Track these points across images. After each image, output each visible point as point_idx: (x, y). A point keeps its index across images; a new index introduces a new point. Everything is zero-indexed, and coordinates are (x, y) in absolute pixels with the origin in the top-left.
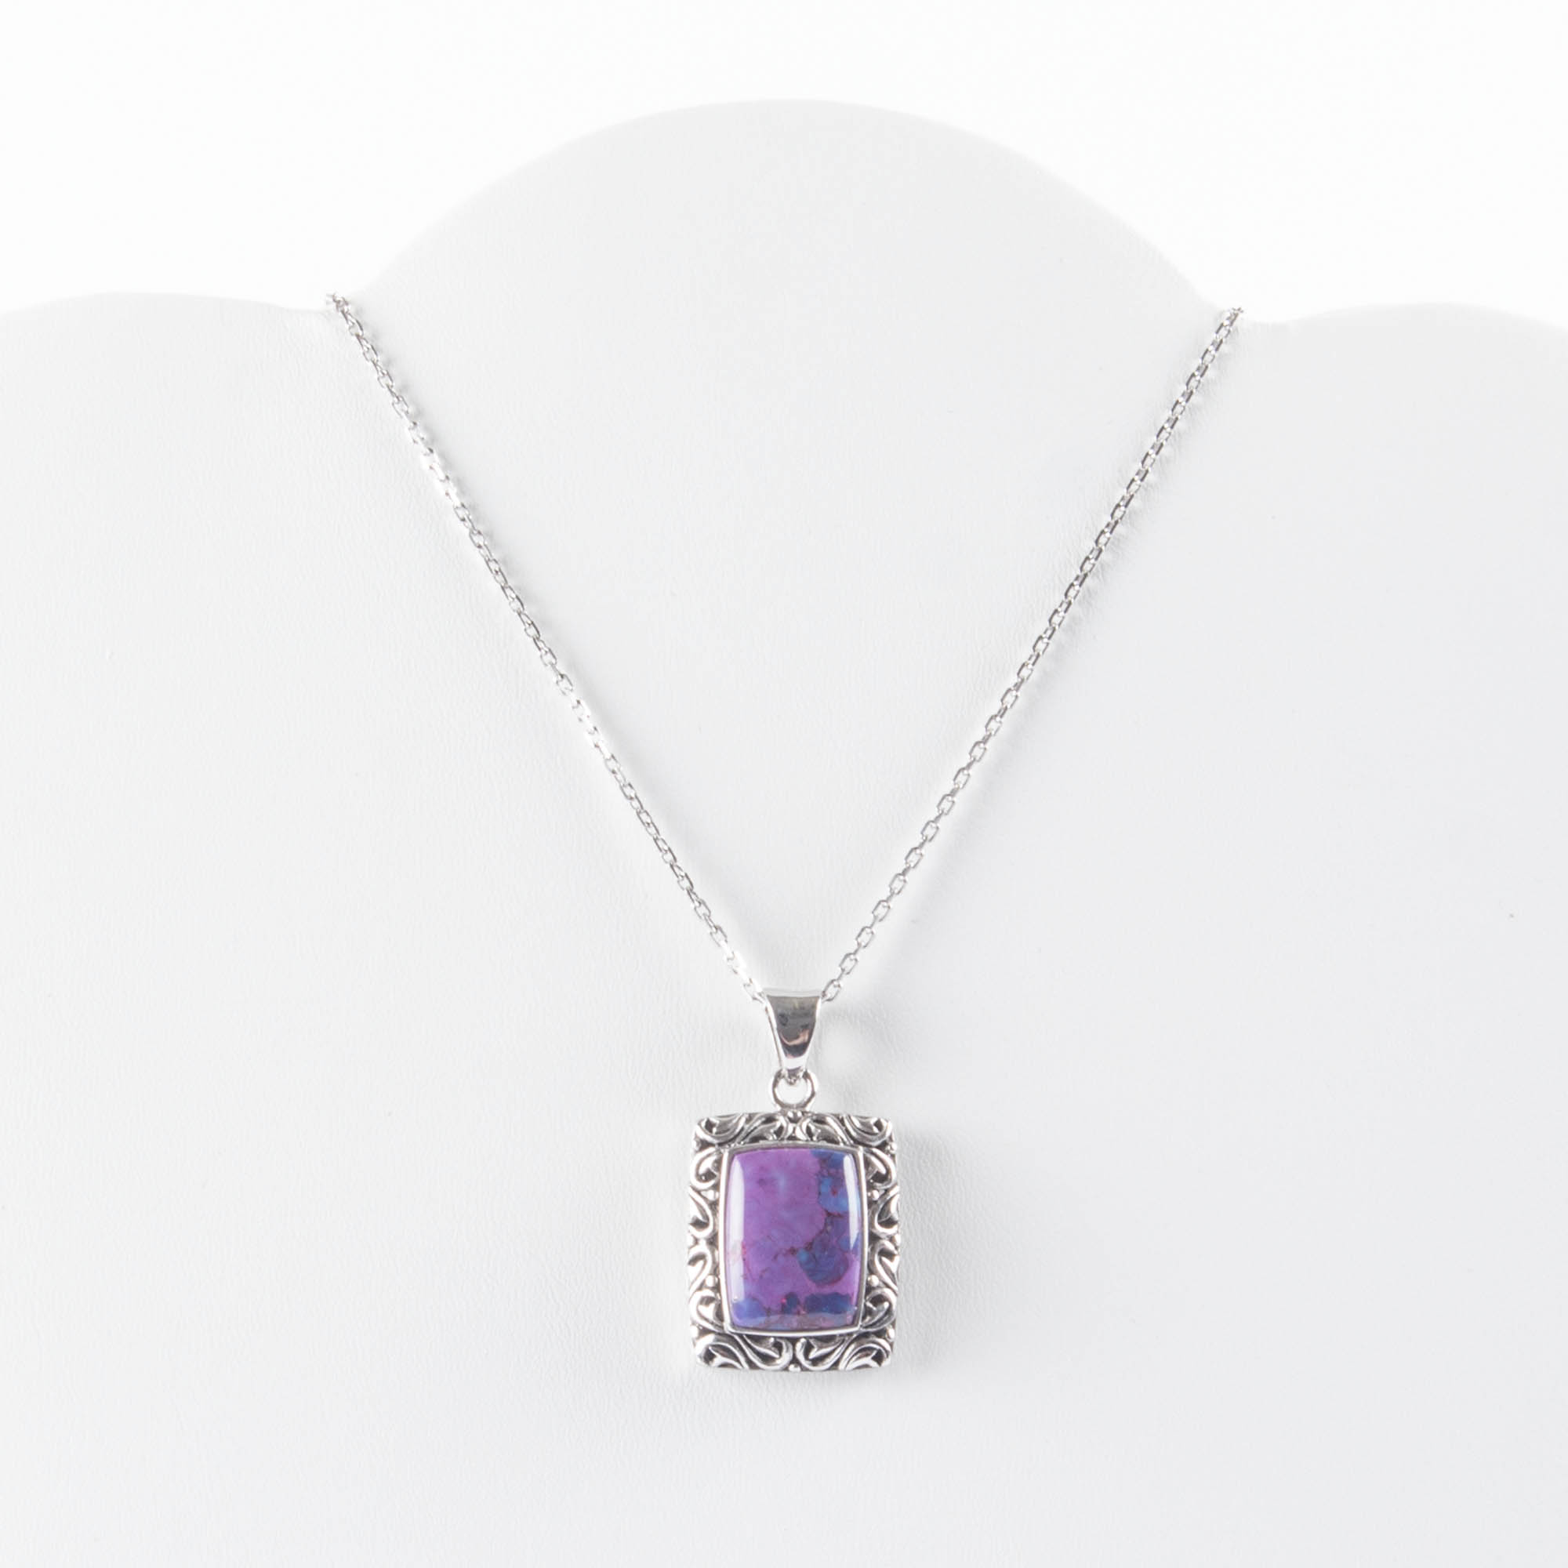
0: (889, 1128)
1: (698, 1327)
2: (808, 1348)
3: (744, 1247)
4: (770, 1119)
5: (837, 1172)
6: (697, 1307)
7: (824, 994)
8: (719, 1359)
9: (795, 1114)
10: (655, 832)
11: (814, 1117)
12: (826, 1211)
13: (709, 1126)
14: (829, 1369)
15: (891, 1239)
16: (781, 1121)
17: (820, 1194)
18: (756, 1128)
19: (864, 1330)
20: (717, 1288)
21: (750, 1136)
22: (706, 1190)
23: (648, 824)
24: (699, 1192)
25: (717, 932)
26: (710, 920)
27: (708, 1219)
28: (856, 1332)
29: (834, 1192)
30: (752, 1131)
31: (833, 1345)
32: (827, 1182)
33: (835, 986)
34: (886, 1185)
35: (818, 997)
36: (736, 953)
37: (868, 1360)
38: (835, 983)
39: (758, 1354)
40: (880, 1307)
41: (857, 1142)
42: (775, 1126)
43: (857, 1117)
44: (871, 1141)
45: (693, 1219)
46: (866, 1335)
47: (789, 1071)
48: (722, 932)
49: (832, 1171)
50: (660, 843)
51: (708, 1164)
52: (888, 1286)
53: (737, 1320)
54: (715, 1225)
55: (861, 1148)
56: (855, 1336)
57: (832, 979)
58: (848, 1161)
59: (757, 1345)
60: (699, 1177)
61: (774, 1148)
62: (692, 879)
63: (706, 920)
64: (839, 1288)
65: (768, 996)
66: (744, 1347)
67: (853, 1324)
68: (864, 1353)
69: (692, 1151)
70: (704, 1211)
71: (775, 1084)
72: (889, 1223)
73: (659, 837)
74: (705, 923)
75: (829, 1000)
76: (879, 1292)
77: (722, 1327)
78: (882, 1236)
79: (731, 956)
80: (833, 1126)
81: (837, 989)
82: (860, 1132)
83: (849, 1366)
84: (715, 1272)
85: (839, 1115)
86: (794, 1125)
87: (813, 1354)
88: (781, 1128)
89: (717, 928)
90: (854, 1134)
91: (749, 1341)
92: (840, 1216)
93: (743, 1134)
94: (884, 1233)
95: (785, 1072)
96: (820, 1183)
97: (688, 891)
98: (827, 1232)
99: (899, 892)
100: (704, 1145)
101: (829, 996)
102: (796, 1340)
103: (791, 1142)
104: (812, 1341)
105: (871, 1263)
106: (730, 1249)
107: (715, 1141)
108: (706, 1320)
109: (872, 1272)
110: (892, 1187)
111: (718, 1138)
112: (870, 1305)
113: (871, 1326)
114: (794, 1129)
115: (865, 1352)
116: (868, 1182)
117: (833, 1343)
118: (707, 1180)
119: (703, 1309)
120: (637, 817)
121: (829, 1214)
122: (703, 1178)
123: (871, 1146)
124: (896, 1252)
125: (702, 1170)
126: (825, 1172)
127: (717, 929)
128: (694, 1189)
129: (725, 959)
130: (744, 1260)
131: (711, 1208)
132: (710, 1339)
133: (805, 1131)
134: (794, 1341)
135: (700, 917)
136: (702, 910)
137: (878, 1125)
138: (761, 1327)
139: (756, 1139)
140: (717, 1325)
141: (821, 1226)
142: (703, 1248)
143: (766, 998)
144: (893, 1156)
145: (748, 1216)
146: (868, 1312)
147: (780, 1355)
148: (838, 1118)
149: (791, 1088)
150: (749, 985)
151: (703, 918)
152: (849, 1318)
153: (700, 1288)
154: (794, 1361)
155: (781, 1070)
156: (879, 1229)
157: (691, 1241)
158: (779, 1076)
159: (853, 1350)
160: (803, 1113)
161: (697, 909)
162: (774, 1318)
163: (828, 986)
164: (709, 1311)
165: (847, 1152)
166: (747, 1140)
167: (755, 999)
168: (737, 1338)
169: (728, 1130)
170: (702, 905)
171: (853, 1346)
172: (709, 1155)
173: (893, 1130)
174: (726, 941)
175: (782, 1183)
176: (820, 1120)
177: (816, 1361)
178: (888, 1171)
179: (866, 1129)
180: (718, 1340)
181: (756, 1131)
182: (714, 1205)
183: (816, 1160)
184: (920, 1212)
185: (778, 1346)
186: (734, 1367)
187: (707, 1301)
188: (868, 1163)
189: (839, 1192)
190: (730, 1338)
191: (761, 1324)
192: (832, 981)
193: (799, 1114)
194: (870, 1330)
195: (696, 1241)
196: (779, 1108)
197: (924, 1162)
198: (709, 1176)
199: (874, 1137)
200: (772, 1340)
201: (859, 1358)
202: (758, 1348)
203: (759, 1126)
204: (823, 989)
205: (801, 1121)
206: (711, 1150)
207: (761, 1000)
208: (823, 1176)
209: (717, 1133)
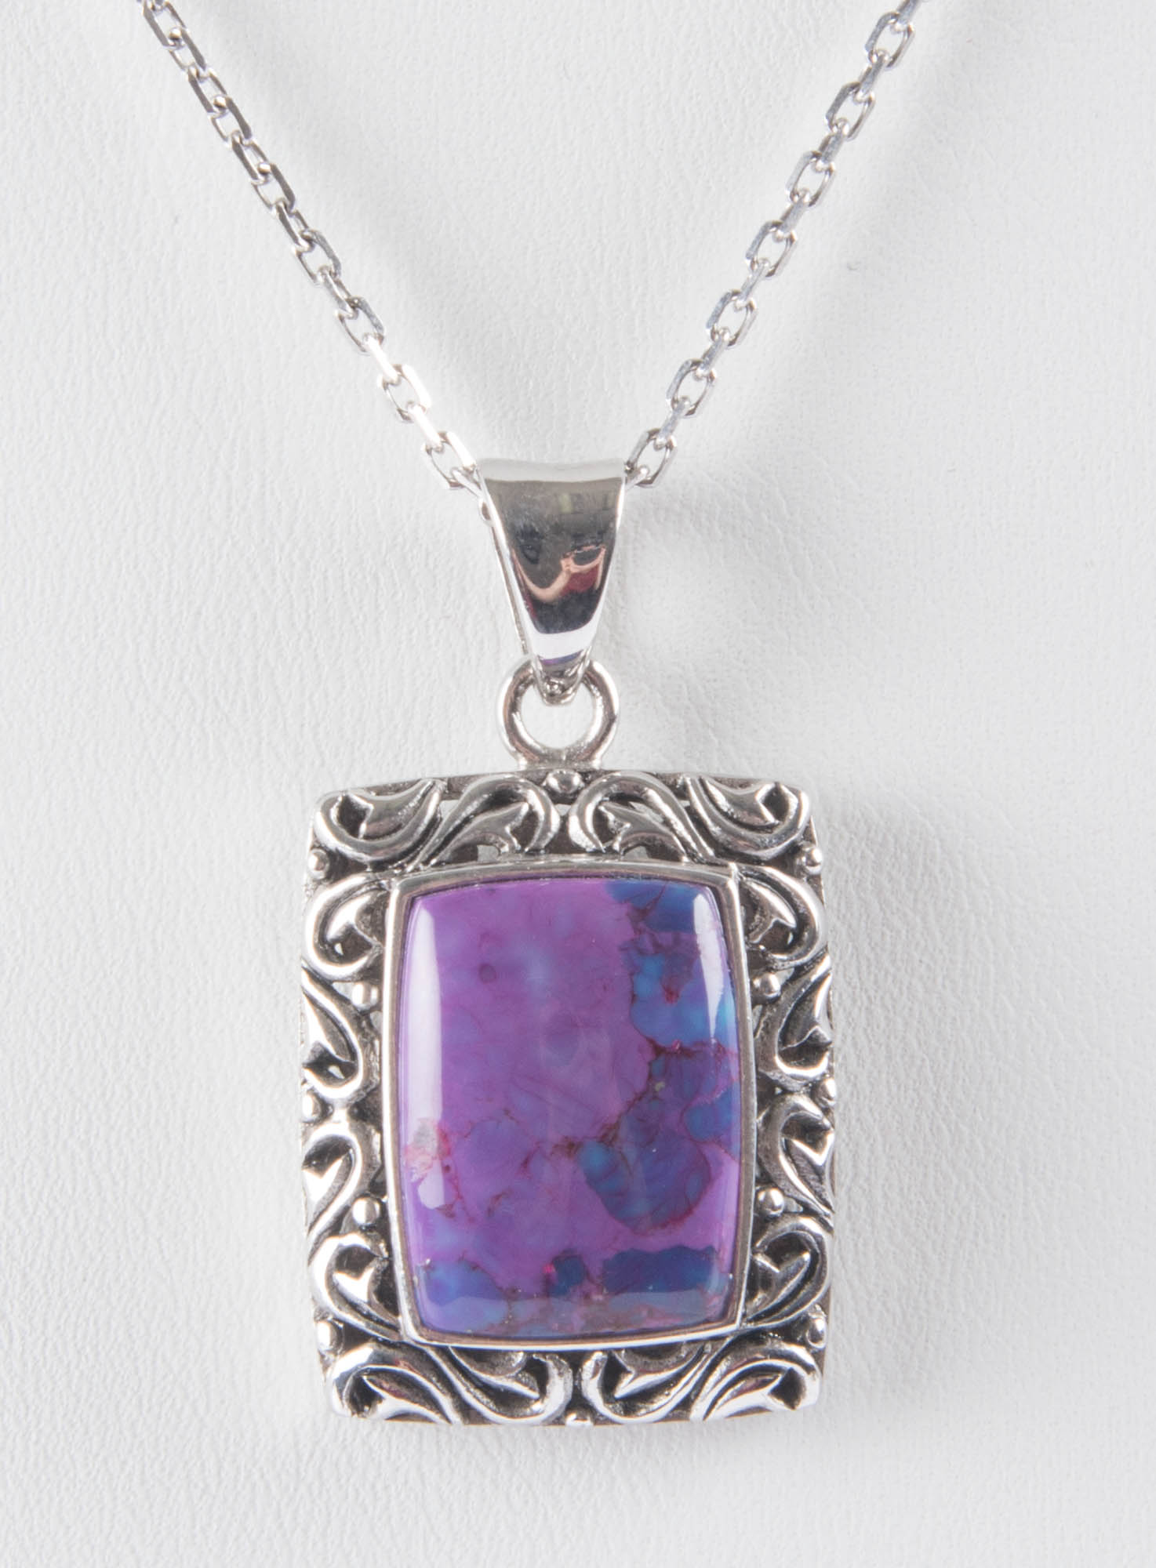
0: (804, 806)
1: (332, 1323)
2: (612, 1373)
3: (444, 1136)
4: (501, 796)
5: (677, 941)
6: (329, 1277)
7: (632, 469)
8: (390, 1404)
9: (566, 782)
10: (192, 59)
11: (614, 789)
12: (651, 1041)
13: (349, 816)
14: (666, 1418)
15: (815, 1090)
16: (534, 800)
17: (634, 997)
18: (467, 821)
19: (751, 1326)
20: (379, 1227)
21: (454, 844)
22: (343, 981)
23: (175, 39)
24: (326, 984)
25: (356, 314)
26: (339, 284)
27: (353, 1054)
28: (732, 1333)
29: (671, 994)
30: (458, 829)
31: (675, 1365)
32: (652, 966)
33: (657, 448)
34: (798, 957)
35: (616, 482)
36: (407, 369)
37: (762, 1396)
38: (661, 440)
39: (487, 1389)
40: (791, 1265)
41: (725, 852)
42: (514, 815)
43: (719, 780)
44: (758, 847)
45: (313, 1051)
46: (755, 1338)
47: (546, 663)
48: (370, 316)
49: (666, 938)
50: (207, 88)
51: (347, 916)
52: (808, 1211)
53: (431, 1311)
54: (369, 1071)
55: (733, 866)
56: (728, 1340)
57: (651, 428)
58: (703, 908)
59: (482, 1370)
60: (325, 947)
61: (515, 879)
62: (289, 182)
63: (330, 287)
64: (686, 1235)
65: (488, 482)
66: (452, 1376)
67: (725, 1317)
68: (752, 1382)
69: (305, 878)
70: (342, 1031)
71: (513, 706)
72: (810, 1051)
73: (203, 73)
74: (323, 292)
75: (643, 483)
76: (786, 1226)
77: (395, 1328)
78: (794, 1085)
79: (393, 375)
80: (660, 806)
81: (665, 453)
82: (728, 823)
83: (714, 1411)
84: (374, 1188)
85: (675, 776)
86: (563, 808)
87: (626, 1386)
88: (532, 816)
89: (356, 305)
90: (714, 829)
91: (463, 1362)
92: (685, 1052)
93: (435, 839)
94: (793, 1077)
95: (537, 668)
96: (634, 971)
97: (279, 209)
98: (655, 1098)
99: (815, 199)
100: (337, 867)
101: (644, 474)
102: (583, 1356)
103: (556, 859)
104: (622, 1359)
105: (766, 1157)
106: (409, 1140)
107: (366, 858)
108: (354, 1307)
109: (767, 1180)
110: (817, 960)
111: (372, 850)
112: (763, 1260)
113: (769, 1314)
114: (565, 820)
115: (758, 1376)
116: (752, 954)
117: (673, 1359)
118: (346, 958)
119: (343, 1280)
120: (144, 21)
121: (658, 1050)
122: (338, 948)
123: (758, 861)
124: (827, 1122)
125: (335, 930)
126: (646, 942)
127: (354, 307)
128: (315, 977)
129: (379, 384)
130: (446, 1169)
131: (359, 1030)
132: (361, 1355)
133: (590, 828)
134: (575, 1361)
135: (312, 276)
136: (317, 258)
137: (776, 801)
138: (492, 1333)
139: (467, 853)
140: (380, 1322)
141: (640, 1084)
142: (340, 1126)
143: (483, 485)
144: (814, 881)
145: (453, 1055)
146: (759, 1281)
147: (543, 1392)
148: (672, 787)
149: (556, 710)
150: (440, 451)
151: (320, 279)
152: (717, 1303)
153: (335, 1229)
154: (578, 1403)
155: (527, 665)
156: (784, 1070)
157: (308, 1108)
158: (522, 682)
159: (724, 1375)
160: (584, 775)
161: (306, 257)
162: (526, 1309)
163: (641, 447)
164: (359, 1287)
165: (699, 883)
166: (446, 854)
167: (456, 485)
168: (433, 1354)
169: (399, 827)
170: (318, 247)
171: (723, 1366)
172: (350, 894)
173: (811, 812)
174: (381, 339)
175: (538, 974)
176: (627, 795)
177: (631, 1404)
178: (803, 920)
179: (743, 816)
180: (385, 1360)
181: (467, 829)
182: (363, 1019)
183: (624, 910)
184: (884, 1006)
185: (536, 1371)
186: (426, 1419)
187: (352, 1261)
188: (752, 903)
189: (683, 992)
190: (415, 1353)
191: (492, 1326)
192: (653, 434)
193: (577, 780)
194: (762, 1325)
195: (324, 1110)
196: (523, 763)
197: (891, 879)
198: (351, 946)
199: (766, 837)
200: (519, 1358)
201: (741, 1392)
202: (485, 1377)
203: (476, 814)
204: (626, 456)
205: (581, 798)
206: (356, 880)
207: (473, 487)
208: (642, 952)
209: (367, 837)
